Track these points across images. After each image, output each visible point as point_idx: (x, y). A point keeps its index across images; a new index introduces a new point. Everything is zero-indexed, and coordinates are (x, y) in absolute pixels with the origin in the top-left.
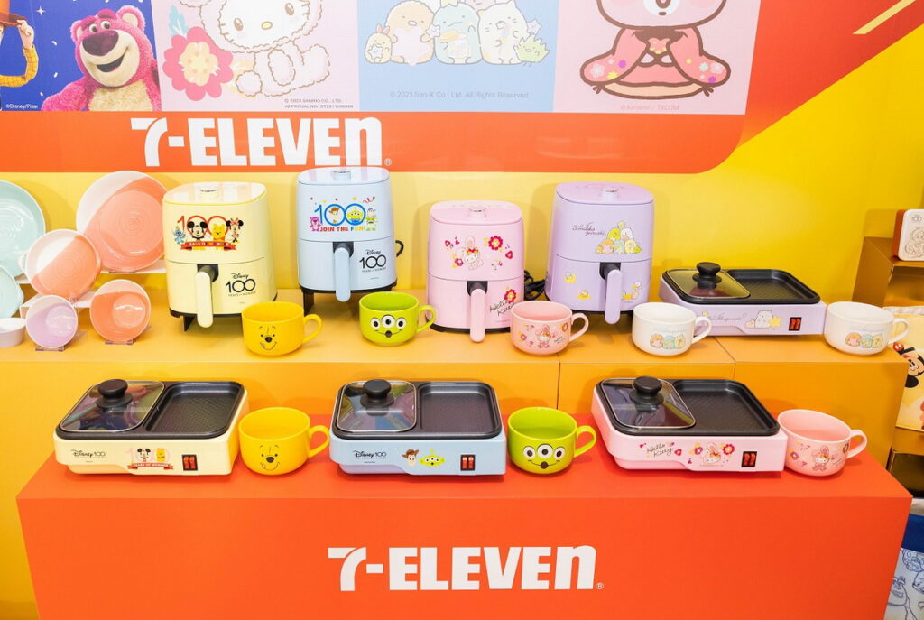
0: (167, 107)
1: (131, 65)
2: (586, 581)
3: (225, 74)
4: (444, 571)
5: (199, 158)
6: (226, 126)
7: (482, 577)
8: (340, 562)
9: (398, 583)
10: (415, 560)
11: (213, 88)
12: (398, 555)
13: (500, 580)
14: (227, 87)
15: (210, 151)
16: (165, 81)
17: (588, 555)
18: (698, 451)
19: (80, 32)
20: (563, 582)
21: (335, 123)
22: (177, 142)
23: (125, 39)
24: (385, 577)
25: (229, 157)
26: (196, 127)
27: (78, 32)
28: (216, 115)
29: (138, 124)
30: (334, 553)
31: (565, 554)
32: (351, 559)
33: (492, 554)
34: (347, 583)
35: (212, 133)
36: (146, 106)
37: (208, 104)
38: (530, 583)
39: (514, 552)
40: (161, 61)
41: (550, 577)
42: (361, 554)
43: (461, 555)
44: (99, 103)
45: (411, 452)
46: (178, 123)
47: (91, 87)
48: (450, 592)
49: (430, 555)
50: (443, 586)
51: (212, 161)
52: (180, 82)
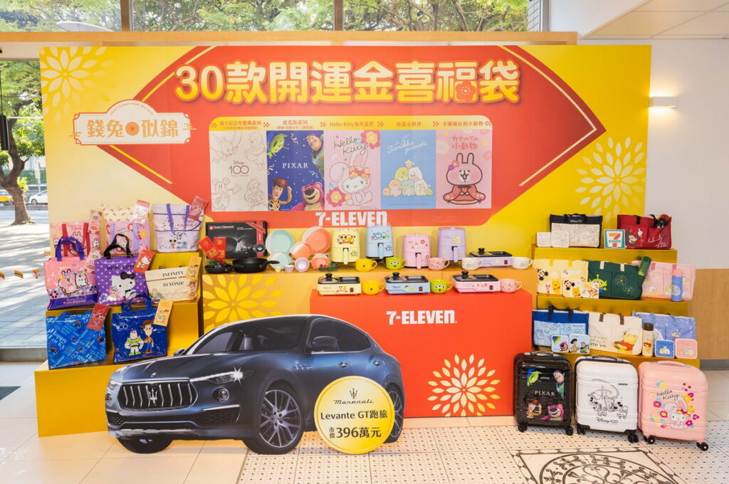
0: (326, 209)
1: (317, 197)
2: (453, 321)
3: (343, 200)
4: (416, 318)
5: (334, 223)
6: (343, 214)
7: (425, 320)
8: (389, 316)
9: (404, 322)
10: (408, 315)
11: (340, 204)
12: (404, 313)
13: (430, 321)
14: (344, 203)
15: (338, 222)
16: (326, 202)
17: (452, 312)
18: (478, 285)
19: (304, 189)
20: (446, 321)
21: (373, 213)
22: (328, 219)
23: (316, 190)
24: (401, 320)
25: (343, 223)
26: (334, 214)
27: (303, 189)
28: (340, 211)
29: (317, 214)
30: (388, 313)
31: (447, 312)
32: (392, 314)
33: (428, 312)
34: (391, 322)
35: (338, 216)
36: (320, 209)
37: (338, 208)
38: (438, 322)
39: (434, 312)
40: (326, 196)
41: (443, 319)
42: (395, 313)
43: (420, 313)
44: (307, 208)
45: (407, 286)
46: (329, 214)
47: (306, 204)
48: (417, 325)
49: (412, 313)
50: (416, 323)
51: (338, 224)
52: (330, 202)
